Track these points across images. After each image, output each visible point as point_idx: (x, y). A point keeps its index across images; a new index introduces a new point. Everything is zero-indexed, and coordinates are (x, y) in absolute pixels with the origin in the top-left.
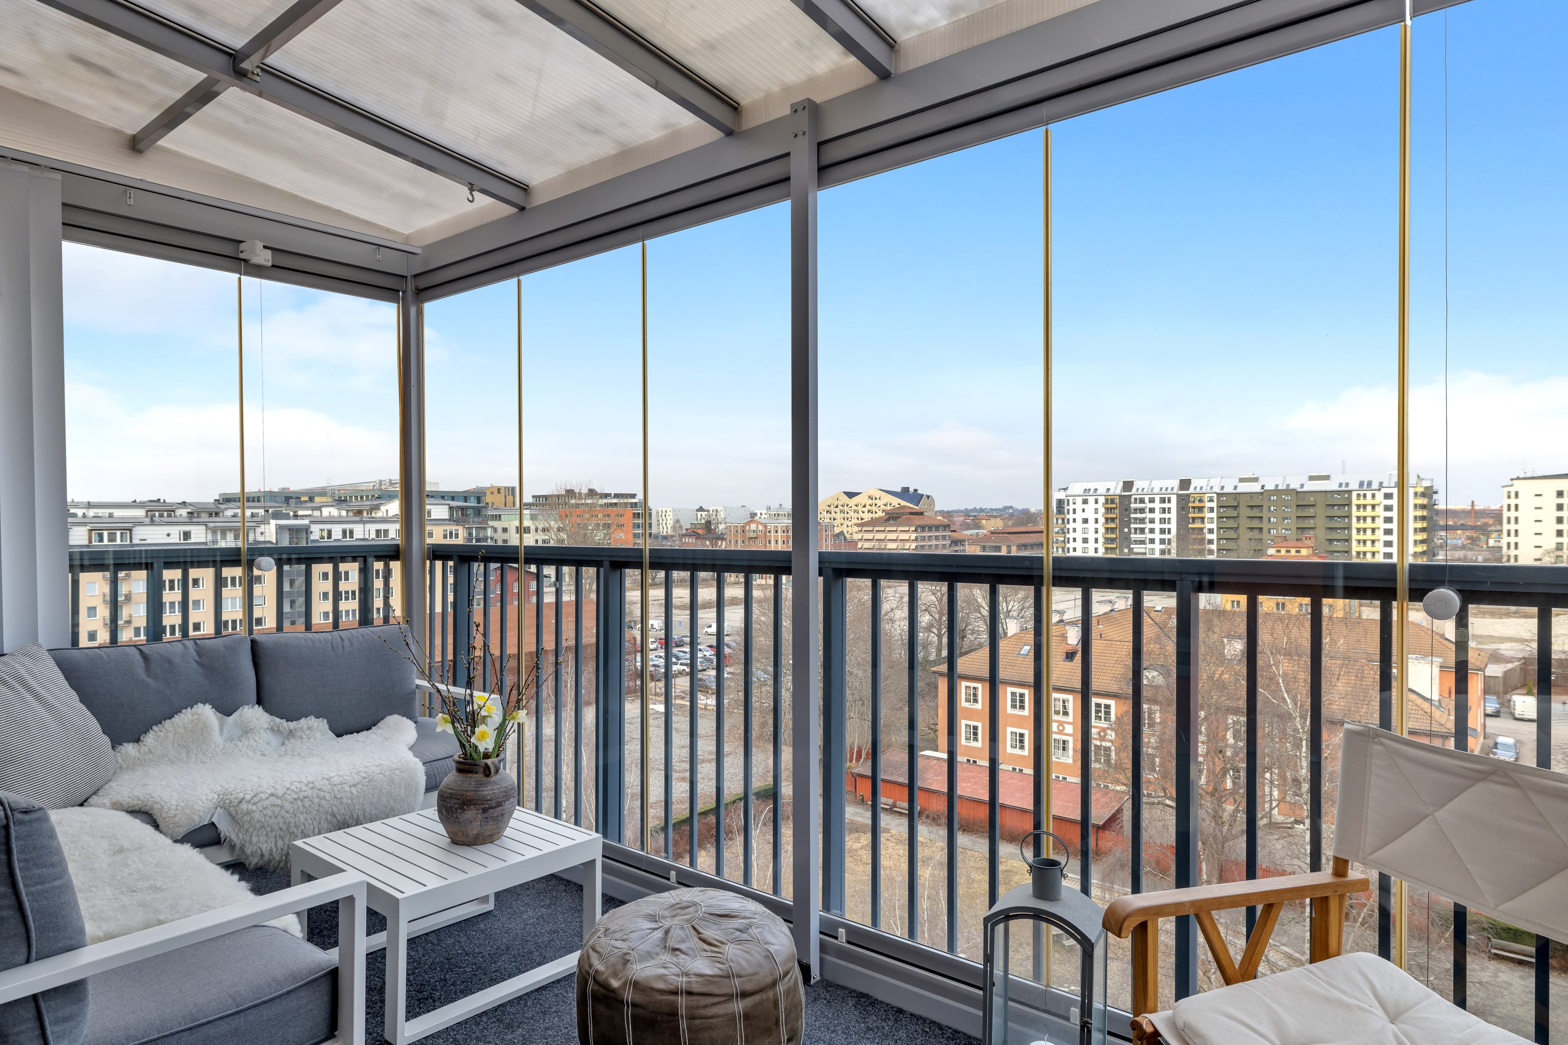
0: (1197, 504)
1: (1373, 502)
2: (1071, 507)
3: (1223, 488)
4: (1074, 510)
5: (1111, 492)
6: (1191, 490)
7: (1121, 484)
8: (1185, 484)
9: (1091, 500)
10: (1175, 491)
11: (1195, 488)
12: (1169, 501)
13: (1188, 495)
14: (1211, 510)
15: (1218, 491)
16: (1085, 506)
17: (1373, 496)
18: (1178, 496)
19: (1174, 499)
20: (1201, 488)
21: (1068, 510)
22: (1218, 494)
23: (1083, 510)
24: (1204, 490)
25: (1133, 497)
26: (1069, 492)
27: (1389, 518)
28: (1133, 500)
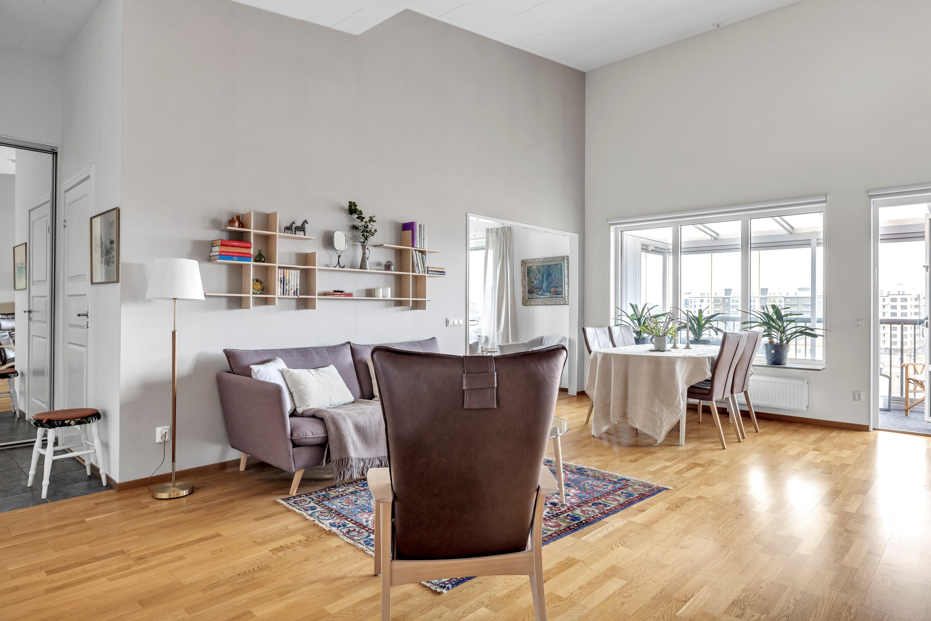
1: (884, 304)
2: (693, 304)
3: (788, 293)
4: (695, 306)
5: (718, 296)
6: (768, 295)
7: (724, 291)
9: (705, 300)
11: (771, 294)
13: (766, 298)
15: (785, 296)
16: (701, 304)
17: (884, 300)
18: (760, 298)
19: (757, 300)
20: (774, 293)
21: (691, 306)
22: (785, 298)
23: (701, 306)
25: (731, 298)
26: (691, 295)
27: (894, 313)
28: (731, 300)
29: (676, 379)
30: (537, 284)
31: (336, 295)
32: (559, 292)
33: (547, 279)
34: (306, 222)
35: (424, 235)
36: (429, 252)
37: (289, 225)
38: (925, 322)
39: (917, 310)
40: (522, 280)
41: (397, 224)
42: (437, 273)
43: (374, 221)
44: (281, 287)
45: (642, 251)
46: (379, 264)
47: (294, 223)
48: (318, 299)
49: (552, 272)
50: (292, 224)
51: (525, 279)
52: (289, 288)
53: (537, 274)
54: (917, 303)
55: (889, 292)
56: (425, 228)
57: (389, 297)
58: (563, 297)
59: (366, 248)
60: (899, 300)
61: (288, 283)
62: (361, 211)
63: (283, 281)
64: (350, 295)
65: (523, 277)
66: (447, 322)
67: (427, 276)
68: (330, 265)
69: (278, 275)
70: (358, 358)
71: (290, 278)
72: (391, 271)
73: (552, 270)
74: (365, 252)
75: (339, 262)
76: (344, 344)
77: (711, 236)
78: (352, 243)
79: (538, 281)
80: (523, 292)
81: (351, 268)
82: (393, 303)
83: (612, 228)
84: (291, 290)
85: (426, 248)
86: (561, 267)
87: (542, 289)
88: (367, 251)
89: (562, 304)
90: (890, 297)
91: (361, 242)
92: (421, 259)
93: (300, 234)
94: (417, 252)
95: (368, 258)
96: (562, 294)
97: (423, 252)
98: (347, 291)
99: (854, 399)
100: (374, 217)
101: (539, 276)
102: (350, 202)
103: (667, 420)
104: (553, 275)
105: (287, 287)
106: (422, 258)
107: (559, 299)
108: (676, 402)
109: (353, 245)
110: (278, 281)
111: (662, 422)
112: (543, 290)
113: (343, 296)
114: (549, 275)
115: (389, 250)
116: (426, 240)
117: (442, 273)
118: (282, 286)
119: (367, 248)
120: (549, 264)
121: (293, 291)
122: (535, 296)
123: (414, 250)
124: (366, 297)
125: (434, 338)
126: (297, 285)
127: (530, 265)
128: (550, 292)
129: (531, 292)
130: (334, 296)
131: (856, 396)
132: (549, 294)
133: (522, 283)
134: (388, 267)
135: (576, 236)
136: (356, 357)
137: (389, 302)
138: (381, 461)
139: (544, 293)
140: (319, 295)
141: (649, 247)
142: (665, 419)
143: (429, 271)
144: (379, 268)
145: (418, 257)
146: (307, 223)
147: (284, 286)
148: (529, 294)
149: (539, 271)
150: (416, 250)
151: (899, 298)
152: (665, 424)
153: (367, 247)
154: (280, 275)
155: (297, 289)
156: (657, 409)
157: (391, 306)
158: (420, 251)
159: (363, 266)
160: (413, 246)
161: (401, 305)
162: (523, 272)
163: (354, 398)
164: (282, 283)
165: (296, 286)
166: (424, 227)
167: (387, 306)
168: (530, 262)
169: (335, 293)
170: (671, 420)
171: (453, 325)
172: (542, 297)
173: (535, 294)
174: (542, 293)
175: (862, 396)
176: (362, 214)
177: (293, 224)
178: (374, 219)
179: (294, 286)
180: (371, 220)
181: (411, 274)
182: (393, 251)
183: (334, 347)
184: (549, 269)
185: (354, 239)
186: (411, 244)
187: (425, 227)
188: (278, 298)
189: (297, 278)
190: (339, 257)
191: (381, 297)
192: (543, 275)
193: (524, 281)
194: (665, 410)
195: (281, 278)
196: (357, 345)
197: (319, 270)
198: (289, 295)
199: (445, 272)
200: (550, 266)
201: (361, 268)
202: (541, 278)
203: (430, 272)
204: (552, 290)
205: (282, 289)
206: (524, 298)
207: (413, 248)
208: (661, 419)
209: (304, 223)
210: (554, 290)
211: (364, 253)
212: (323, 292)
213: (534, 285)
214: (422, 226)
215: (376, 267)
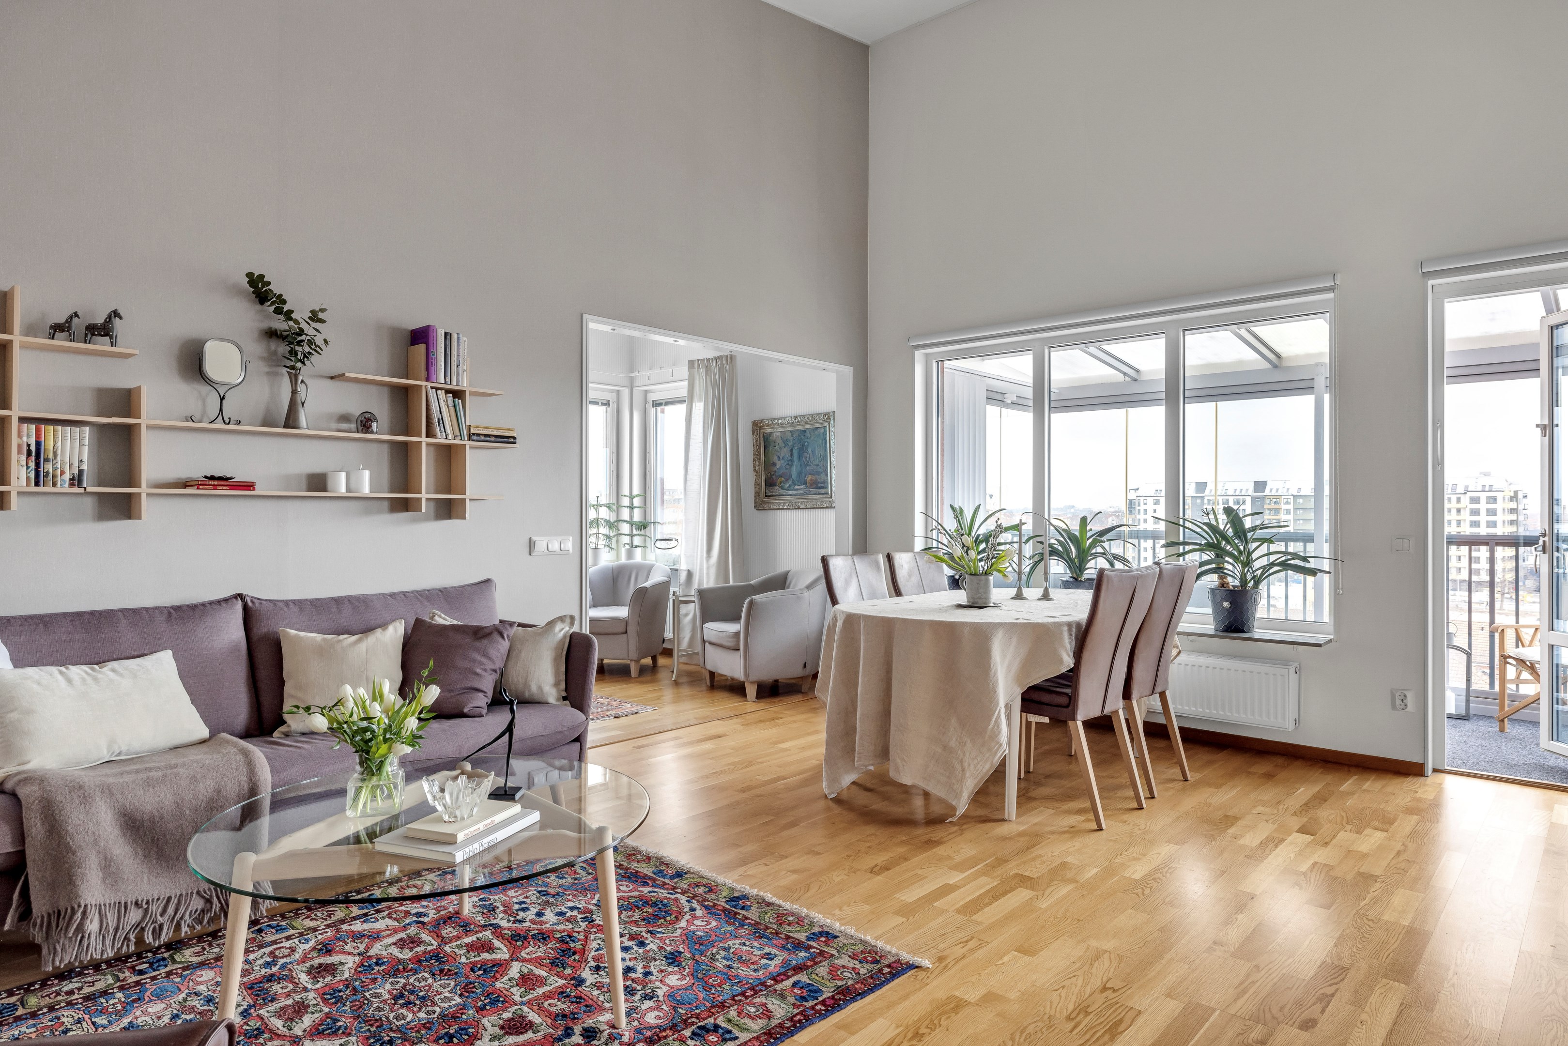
0: (1273, 506)
1: (1459, 506)
2: (1142, 507)
3: (1299, 489)
4: (1145, 510)
6: (1267, 492)
7: (1194, 486)
8: (1260, 486)
10: (1251, 492)
11: (1271, 490)
12: (1244, 502)
13: (1264, 497)
14: (1288, 512)
15: (1295, 494)
16: (1156, 507)
17: (1459, 500)
18: (1253, 498)
19: (1248, 500)
20: (1277, 490)
21: (1139, 510)
22: (1294, 496)
23: (1155, 511)
24: (1280, 493)
25: (1206, 498)
26: (1139, 493)
27: (1475, 522)
28: (1206, 501)
29: (992, 674)
30: (781, 467)
31: (201, 487)
32: (822, 483)
33: (799, 458)
34: (116, 314)
35: (458, 356)
36: (473, 394)
37: (62, 320)
38: (1541, 543)
39: (1513, 517)
40: (754, 460)
41: (395, 332)
42: (493, 439)
43: (322, 321)
44: (28, 467)
45: (988, 403)
46: (344, 418)
47: (76, 315)
48: (148, 495)
49: (808, 443)
50: (71, 317)
51: (760, 459)
52: (55, 469)
53: (780, 449)
54: (1513, 505)
55: (1467, 487)
56: (461, 341)
57: (366, 490)
58: (828, 494)
59: (300, 381)
60: (1483, 500)
61: (51, 456)
62: (281, 295)
63: (37, 454)
64: (249, 486)
65: (757, 454)
66: (531, 545)
67: (467, 447)
68: (202, 417)
69: (20, 436)
70: (261, 629)
71: (59, 444)
72: (372, 433)
73: (808, 440)
74: (296, 390)
75: (221, 409)
76: (226, 600)
77: (1125, 374)
78: (267, 369)
79: (783, 462)
80: (757, 484)
81: (263, 426)
82: (386, 504)
83: (919, 355)
84: (62, 473)
85: (464, 384)
86: (825, 434)
87: (790, 477)
88: (301, 388)
89: (827, 508)
90: (1469, 494)
91: (287, 367)
92: (452, 409)
93: (102, 344)
94: (441, 393)
95: (303, 404)
96: (827, 488)
97: (458, 394)
98: (240, 477)
99: (1394, 707)
100: (322, 310)
101: (785, 453)
102: (249, 275)
103: (972, 767)
104: (810, 450)
105: (50, 467)
106: (455, 406)
107: (821, 496)
108: (990, 727)
109: (268, 374)
110: (19, 452)
111: (963, 770)
112: (793, 480)
113: (224, 487)
114: (803, 449)
115: (374, 388)
116: (464, 366)
117: (508, 440)
118: (32, 465)
119: (302, 381)
120: (803, 428)
121: (67, 477)
122: (777, 490)
123: (432, 388)
124: (309, 490)
125: (487, 581)
126: (81, 461)
127: (769, 431)
128: (805, 483)
129: (770, 483)
130: (198, 488)
131: (1397, 701)
132: (802, 486)
133: (754, 467)
134: (365, 423)
135: (848, 371)
136: (255, 629)
137: (374, 503)
138: (209, 901)
139: (795, 485)
140: (149, 486)
141: (1005, 396)
142: (969, 765)
143: (474, 434)
144: (345, 426)
145: (442, 404)
146: (121, 318)
147: (38, 465)
148: (767, 487)
149: (785, 442)
150: (437, 389)
151: (1483, 496)
152: (968, 774)
153: (300, 378)
154: (25, 439)
155: (81, 472)
156: (954, 739)
157: (379, 512)
158: (447, 392)
159: (291, 421)
160: (427, 379)
161: (407, 510)
162: (757, 445)
163: (208, 731)
164: (33, 458)
165: (76, 464)
166: (458, 338)
167: (368, 512)
168: (769, 425)
169: (208, 483)
170: (979, 766)
171: (546, 551)
172: (790, 492)
173: (777, 487)
174: (790, 486)
175: (1410, 700)
176: (284, 302)
177: (75, 320)
178: (321, 315)
179: (71, 465)
180: (315, 317)
181: (424, 439)
182: (386, 390)
183: (193, 607)
184: (802, 437)
185: (272, 360)
186: (423, 373)
187: (463, 339)
188: (19, 493)
189: (81, 445)
190: (222, 399)
191: (342, 490)
192: (791, 450)
193: (757, 463)
194: (969, 745)
195: (29, 445)
196: (266, 600)
197: (150, 427)
198: (54, 485)
199: (515, 438)
200: (805, 431)
201: (286, 426)
202: (788, 455)
203: (474, 437)
204: (809, 478)
205: (33, 472)
206: (757, 494)
207: (429, 385)
208: (961, 762)
209: (109, 317)
210: (811, 480)
211: (294, 392)
212: (182, 479)
213: (775, 469)
214: (455, 336)
215: (334, 425)
